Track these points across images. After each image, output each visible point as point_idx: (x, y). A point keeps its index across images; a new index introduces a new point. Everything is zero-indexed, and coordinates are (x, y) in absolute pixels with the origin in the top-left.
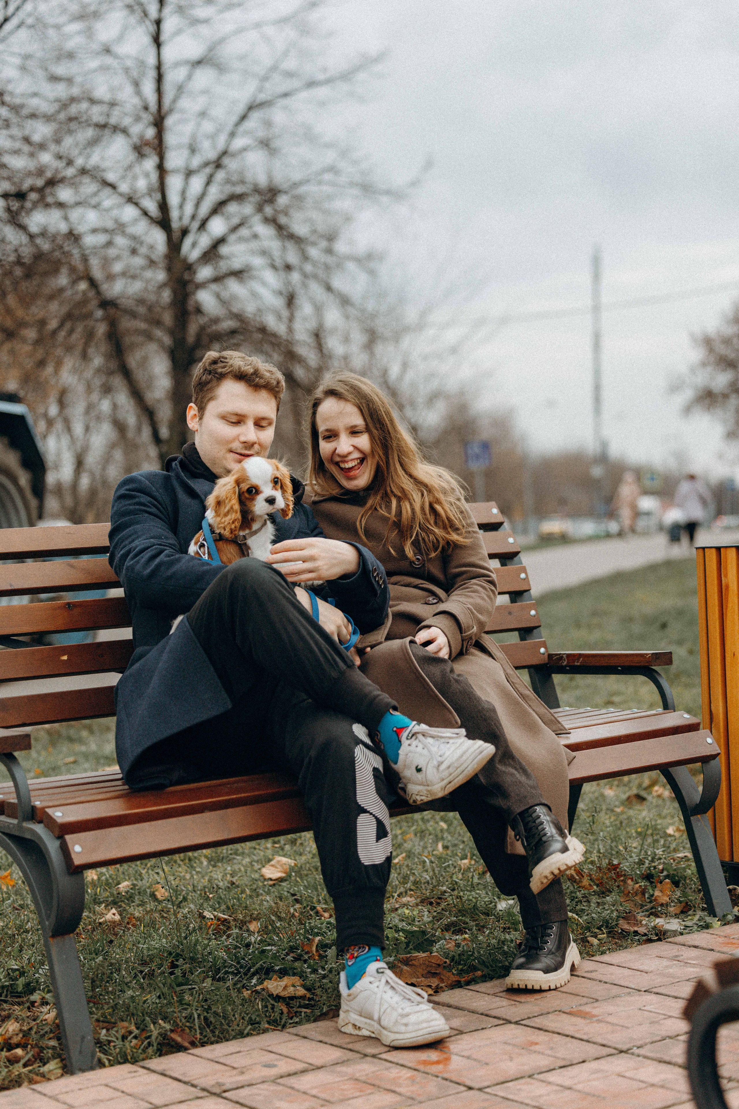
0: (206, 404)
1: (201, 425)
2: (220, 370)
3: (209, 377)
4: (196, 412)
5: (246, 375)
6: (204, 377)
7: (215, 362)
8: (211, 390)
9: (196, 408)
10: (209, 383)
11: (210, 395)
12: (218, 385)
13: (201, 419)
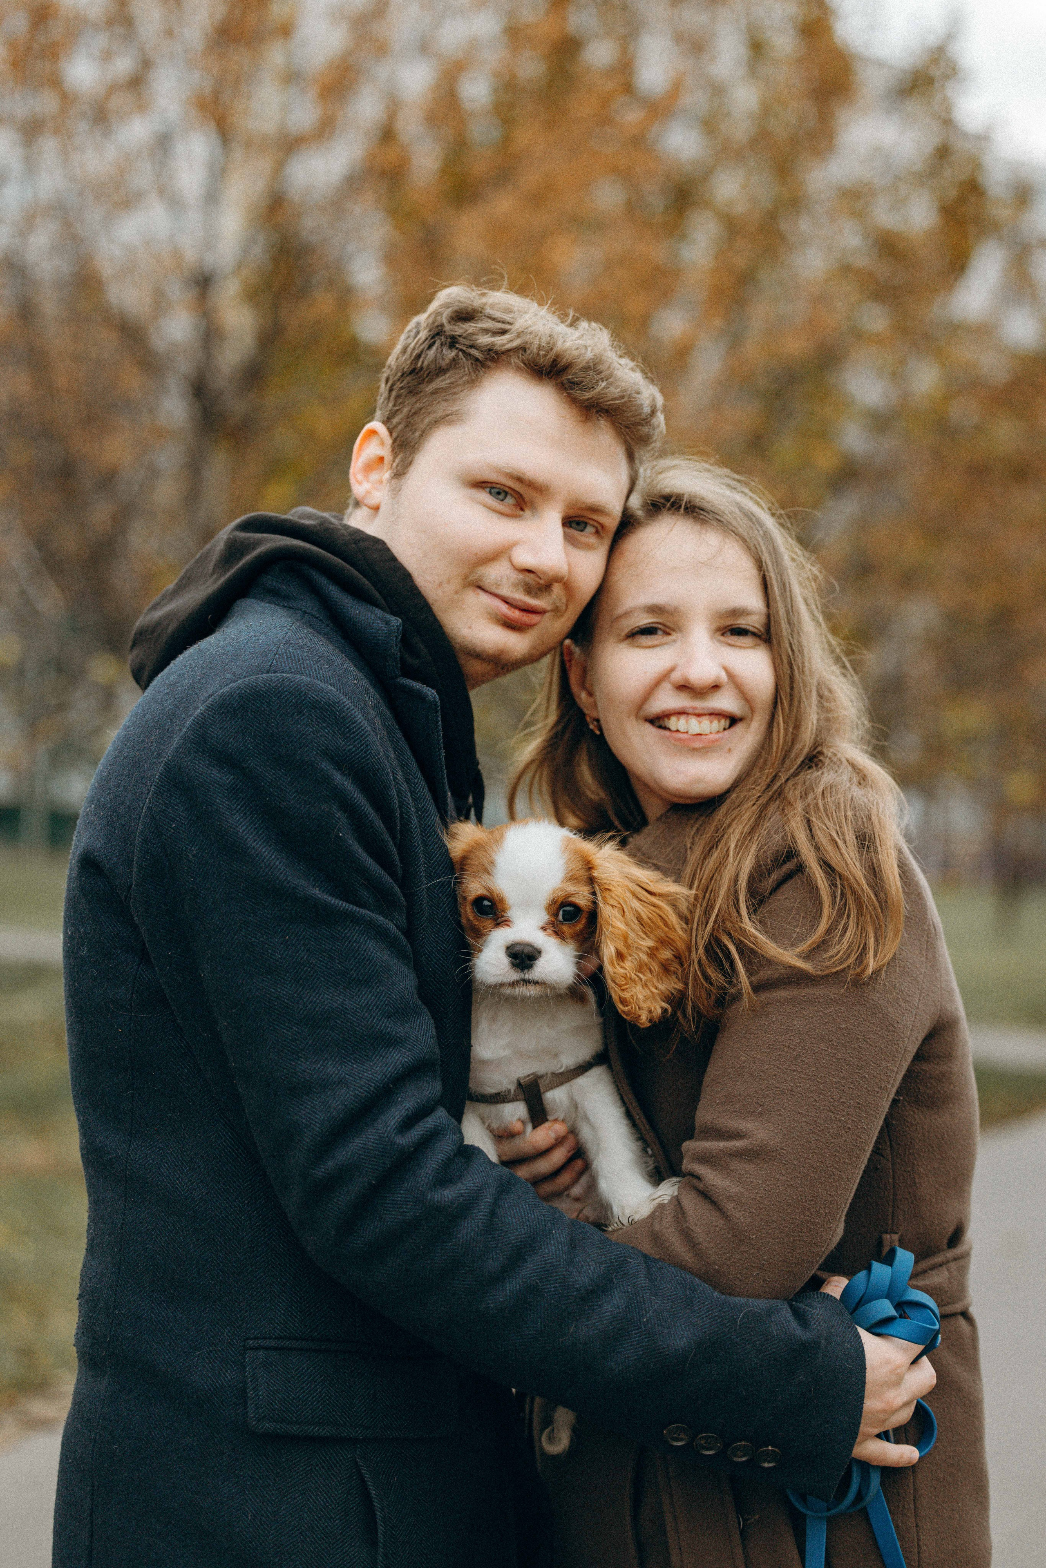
0: (424, 434)
1: (396, 492)
2: (485, 340)
3: (450, 354)
4: (385, 451)
5: (567, 367)
6: (432, 353)
7: (464, 315)
8: (449, 393)
9: (389, 441)
10: (441, 371)
11: (441, 409)
12: (473, 383)
13: (399, 474)
